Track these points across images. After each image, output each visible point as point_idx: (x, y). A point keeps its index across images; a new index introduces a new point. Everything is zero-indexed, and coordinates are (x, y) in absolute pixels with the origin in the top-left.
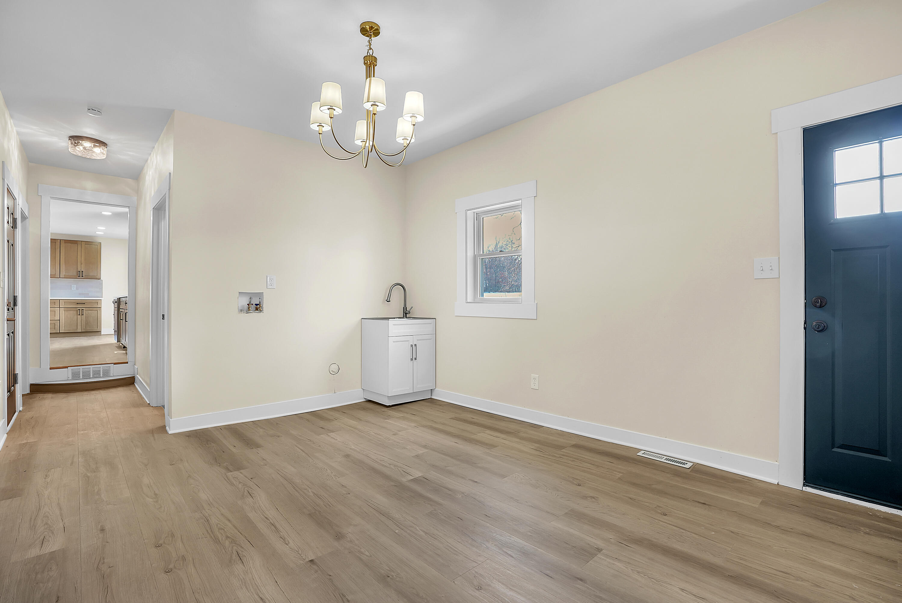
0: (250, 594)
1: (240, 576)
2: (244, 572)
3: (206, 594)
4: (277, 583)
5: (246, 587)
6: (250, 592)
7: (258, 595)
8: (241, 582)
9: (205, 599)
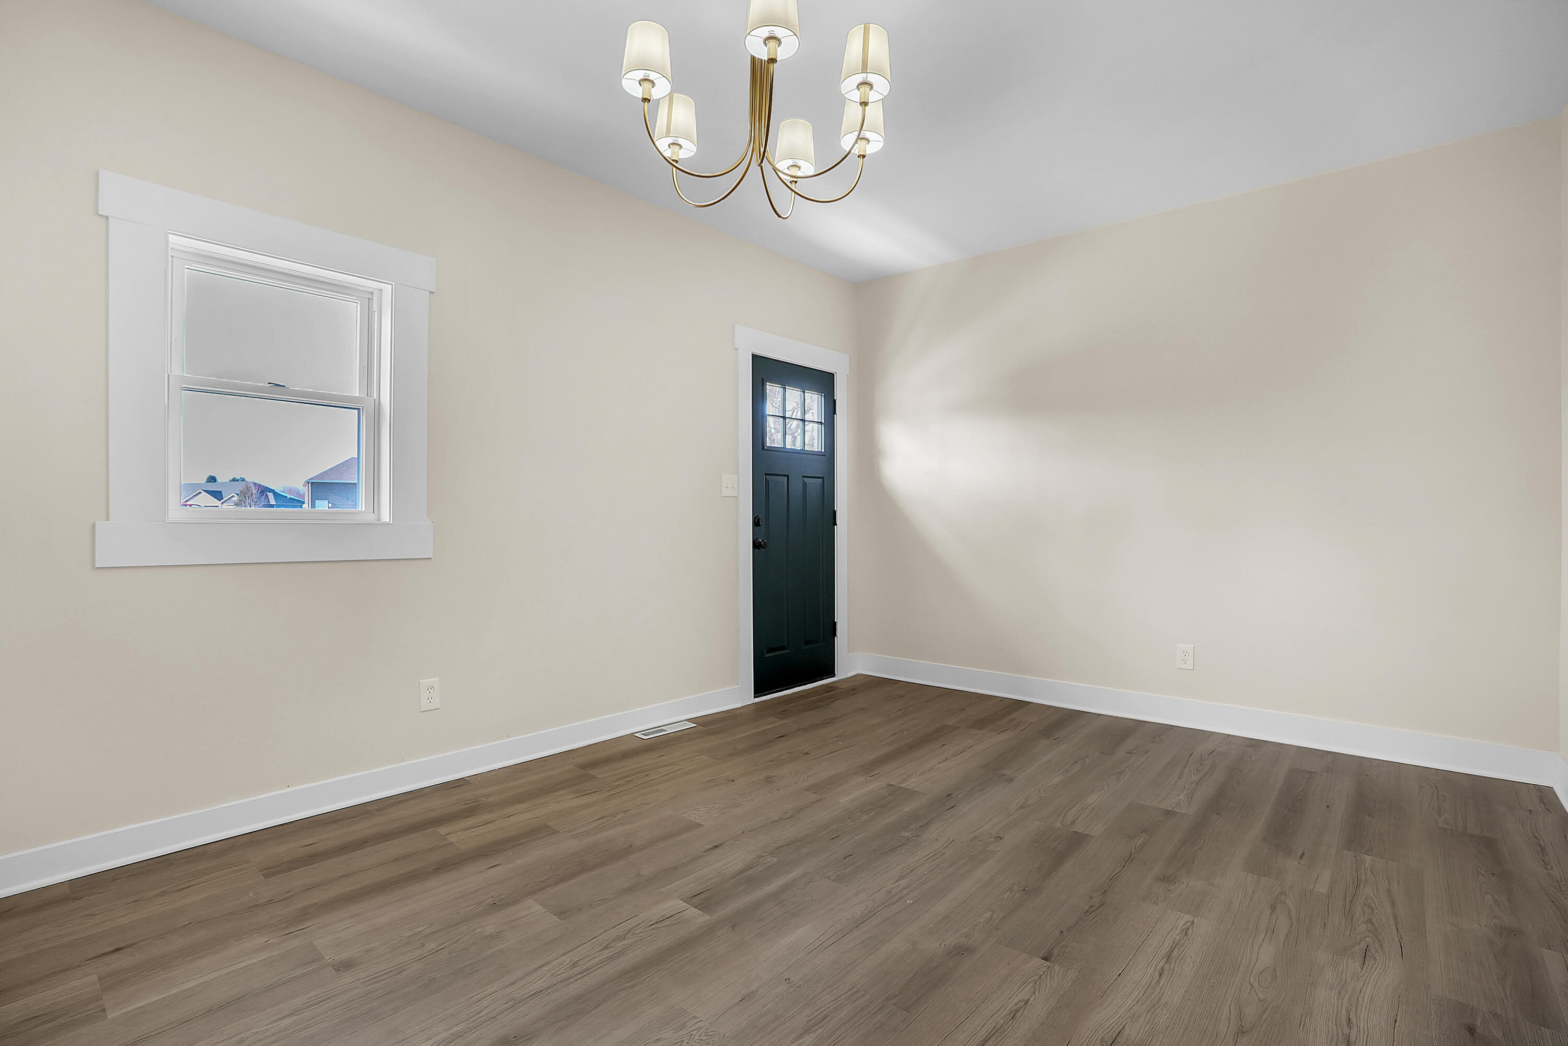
0: (1165, 989)
1: (1147, 1019)
2: (1137, 1019)
3: (1217, 1036)
4: (1120, 974)
5: (1160, 999)
6: (1162, 991)
7: (1159, 981)
8: (1158, 1011)
9: (1225, 1032)
